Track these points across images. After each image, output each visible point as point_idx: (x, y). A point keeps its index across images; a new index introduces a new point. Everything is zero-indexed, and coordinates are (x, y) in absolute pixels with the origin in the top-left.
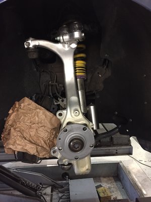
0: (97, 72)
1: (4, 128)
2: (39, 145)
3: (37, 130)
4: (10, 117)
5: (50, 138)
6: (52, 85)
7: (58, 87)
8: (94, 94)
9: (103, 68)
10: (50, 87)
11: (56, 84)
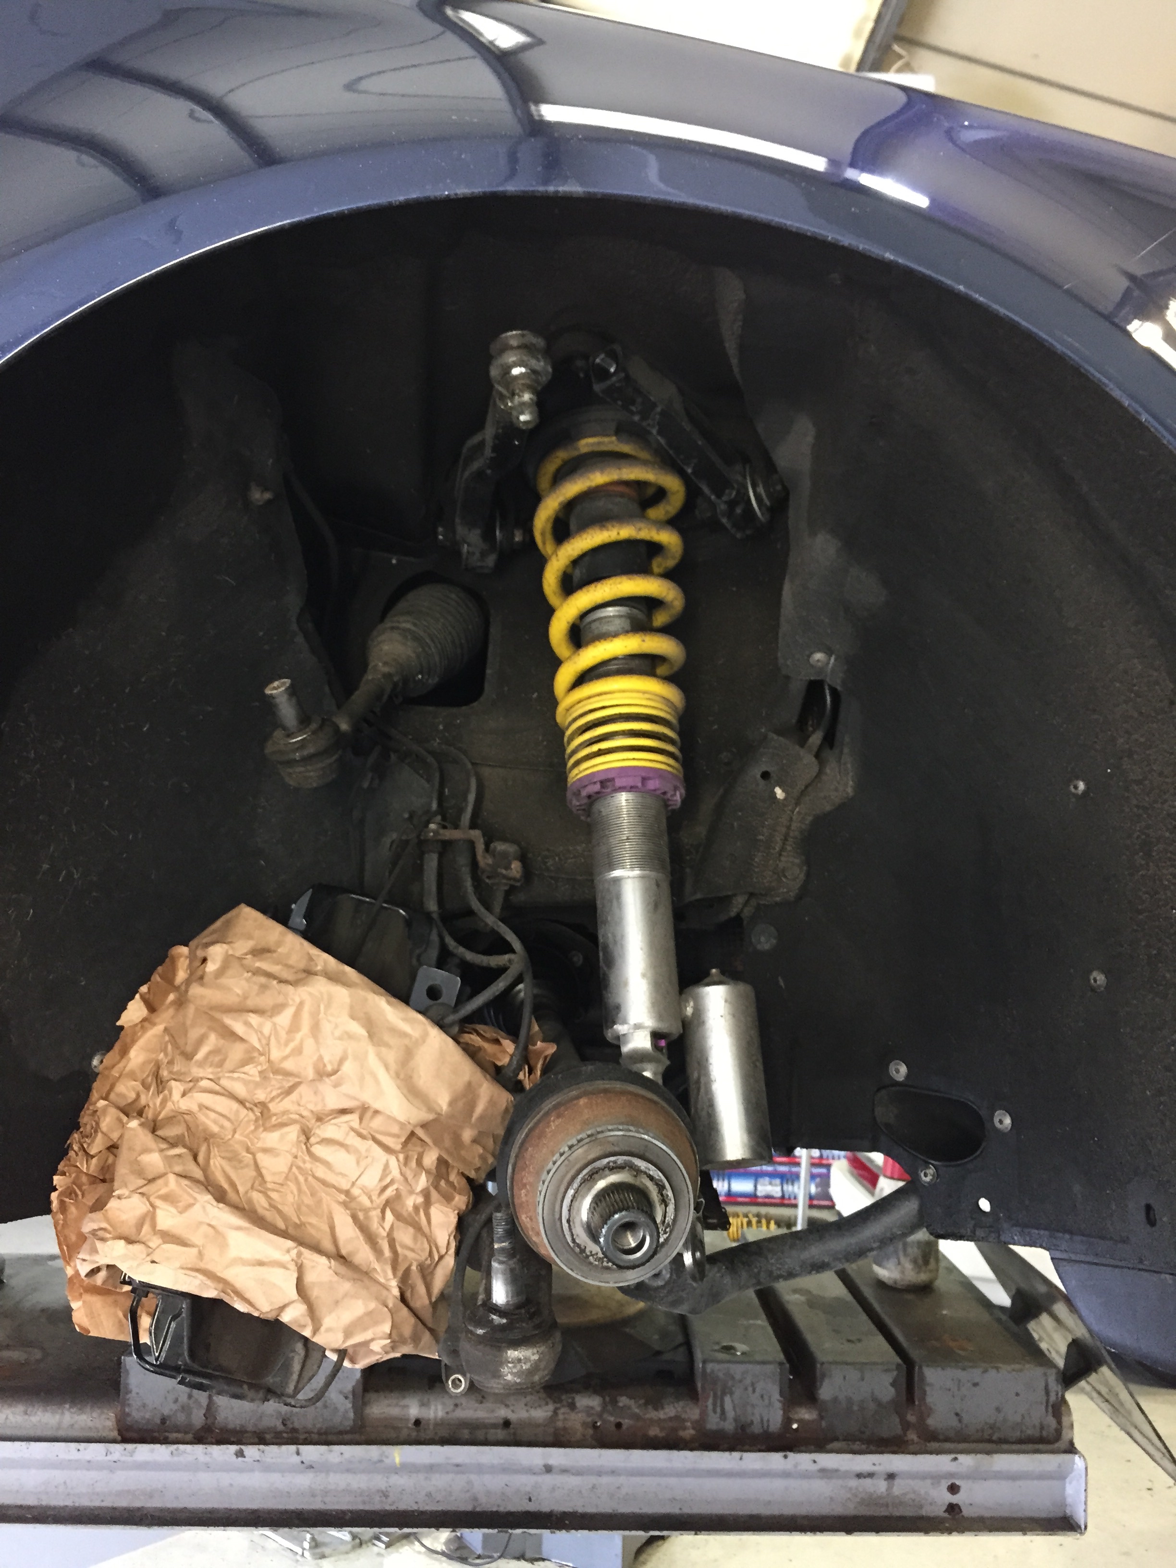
0: (757, 772)
1: (77, 1127)
2: (317, 1249)
3: (306, 1134)
4: (124, 1052)
5: (398, 1196)
6: (446, 846)
7: (484, 861)
8: (738, 919)
9: (802, 743)
10: (432, 862)
11: (476, 835)
